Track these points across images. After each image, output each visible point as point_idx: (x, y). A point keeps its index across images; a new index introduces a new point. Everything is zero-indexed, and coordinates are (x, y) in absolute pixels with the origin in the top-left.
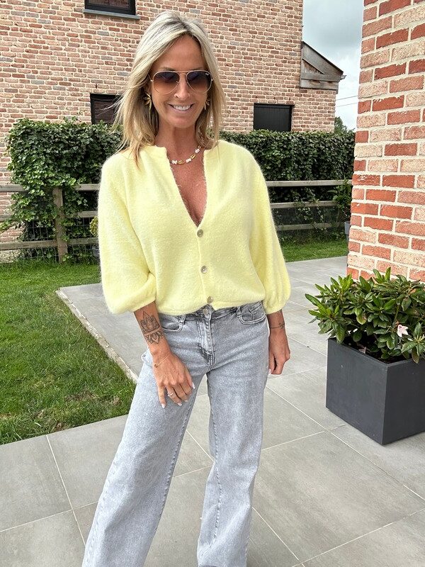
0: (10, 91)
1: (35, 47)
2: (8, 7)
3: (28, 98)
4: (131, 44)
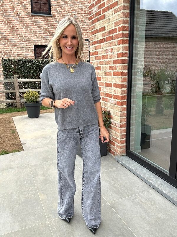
0: (3, 45)
1: (13, 28)
2: (2, 14)
3: (10, 47)
4: (49, 26)
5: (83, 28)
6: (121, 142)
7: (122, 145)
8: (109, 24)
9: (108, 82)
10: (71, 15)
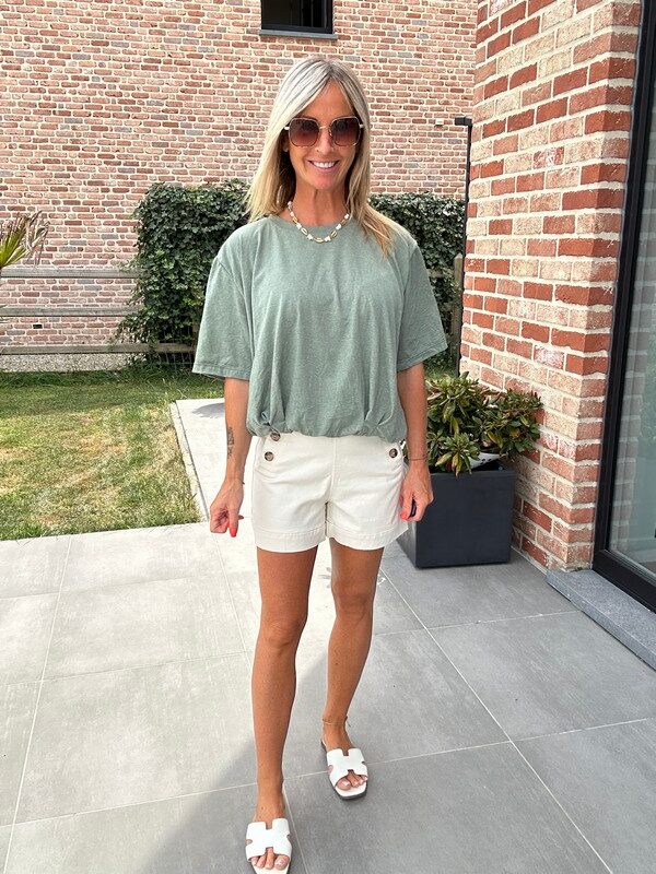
0: (159, 145)
1: (193, 84)
2: (160, 33)
3: (182, 155)
5: (450, 81)
6: (577, 518)
7: (581, 527)
8: (556, 52)
9: (537, 281)
10: (406, 31)
